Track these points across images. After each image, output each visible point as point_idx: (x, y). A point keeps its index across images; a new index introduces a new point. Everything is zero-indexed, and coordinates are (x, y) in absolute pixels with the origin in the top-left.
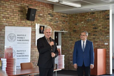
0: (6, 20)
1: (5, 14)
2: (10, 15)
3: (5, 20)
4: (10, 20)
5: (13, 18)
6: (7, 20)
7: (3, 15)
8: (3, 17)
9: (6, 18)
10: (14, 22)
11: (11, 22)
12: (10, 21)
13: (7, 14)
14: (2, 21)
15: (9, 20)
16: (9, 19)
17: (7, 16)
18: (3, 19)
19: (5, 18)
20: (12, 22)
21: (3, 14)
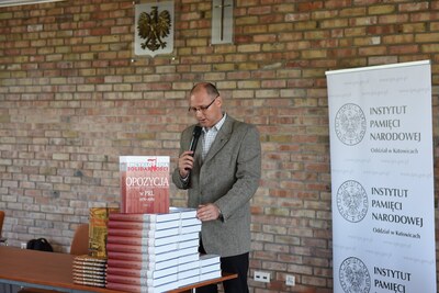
0: (382, 44)
1: (378, 16)
2: (409, 13)
3: (376, 41)
4: (408, 38)
5: (427, 24)
6: (389, 39)
7: (367, 21)
8: (370, 30)
9: (386, 30)
10: (429, 43)
11: (416, 48)
12: (405, 44)
13: (392, 13)
14: (361, 50)
15: (398, 39)
16: (400, 32)
17: (392, 19)
18: (367, 41)
19: (379, 30)
20: (420, 45)
21: (367, 15)
